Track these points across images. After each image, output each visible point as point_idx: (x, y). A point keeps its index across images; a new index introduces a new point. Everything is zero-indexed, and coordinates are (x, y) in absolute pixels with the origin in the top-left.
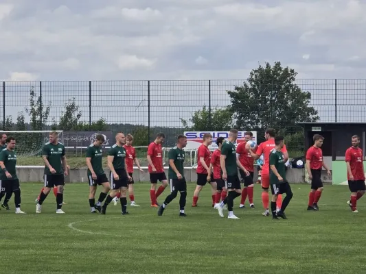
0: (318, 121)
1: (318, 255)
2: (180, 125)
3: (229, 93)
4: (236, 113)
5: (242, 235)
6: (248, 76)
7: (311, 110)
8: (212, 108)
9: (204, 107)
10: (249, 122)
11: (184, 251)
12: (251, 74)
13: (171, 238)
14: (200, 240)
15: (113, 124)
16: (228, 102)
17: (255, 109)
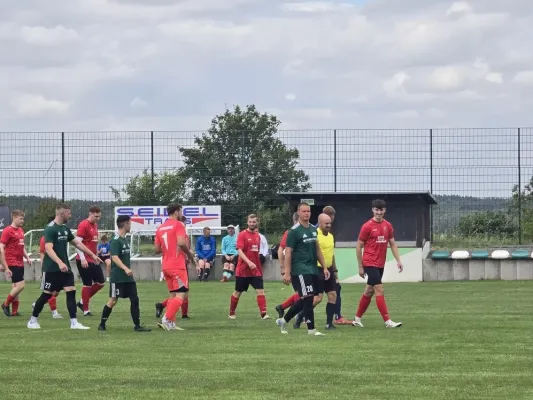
0: (310, 191)
1: (309, 386)
2: (111, 198)
3: (181, 150)
4: (191, 179)
5: (199, 357)
6: (210, 127)
7: (301, 175)
8: (155, 172)
9: (145, 172)
10: (210, 193)
11: (115, 381)
12: (214, 122)
13: (97, 363)
14: (138, 364)
15: (11, 197)
16: (181, 162)
17: (220, 173)
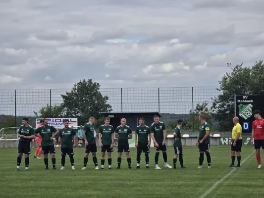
0: (111, 112)
1: (113, 188)
2: (34, 115)
3: (62, 96)
4: (66, 108)
5: (70, 177)
6: (73, 87)
7: (108, 106)
8: (52, 105)
9: (48, 105)
10: (73, 113)
11: (37, 187)
12: (75, 85)
13: (30, 180)
14: (46, 180)
16: (61, 101)
17: (77, 105)
